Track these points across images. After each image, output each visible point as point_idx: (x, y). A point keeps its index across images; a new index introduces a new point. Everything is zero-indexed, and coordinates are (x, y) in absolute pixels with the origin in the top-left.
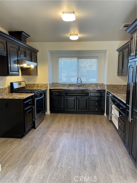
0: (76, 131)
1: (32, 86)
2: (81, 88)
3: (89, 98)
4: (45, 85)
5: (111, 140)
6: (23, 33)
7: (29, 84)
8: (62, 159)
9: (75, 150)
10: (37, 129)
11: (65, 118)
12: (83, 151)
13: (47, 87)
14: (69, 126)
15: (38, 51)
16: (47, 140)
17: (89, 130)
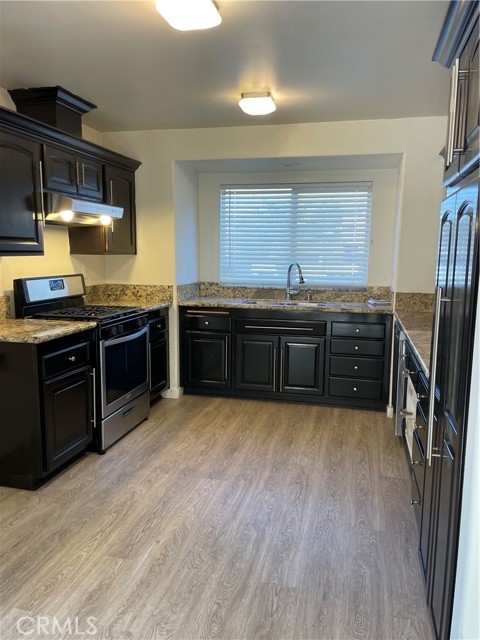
0: (249, 472)
1: (118, 293)
2: (304, 305)
3: (328, 343)
4: (163, 290)
5: (378, 524)
6: (60, 94)
7: (107, 286)
8: (146, 595)
9: (215, 556)
10: (109, 454)
11: (228, 417)
12: (243, 566)
13: (171, 298)
14: (233, 449)
15: (137, 164)
16: (125, 503)
17: (303, 472)
